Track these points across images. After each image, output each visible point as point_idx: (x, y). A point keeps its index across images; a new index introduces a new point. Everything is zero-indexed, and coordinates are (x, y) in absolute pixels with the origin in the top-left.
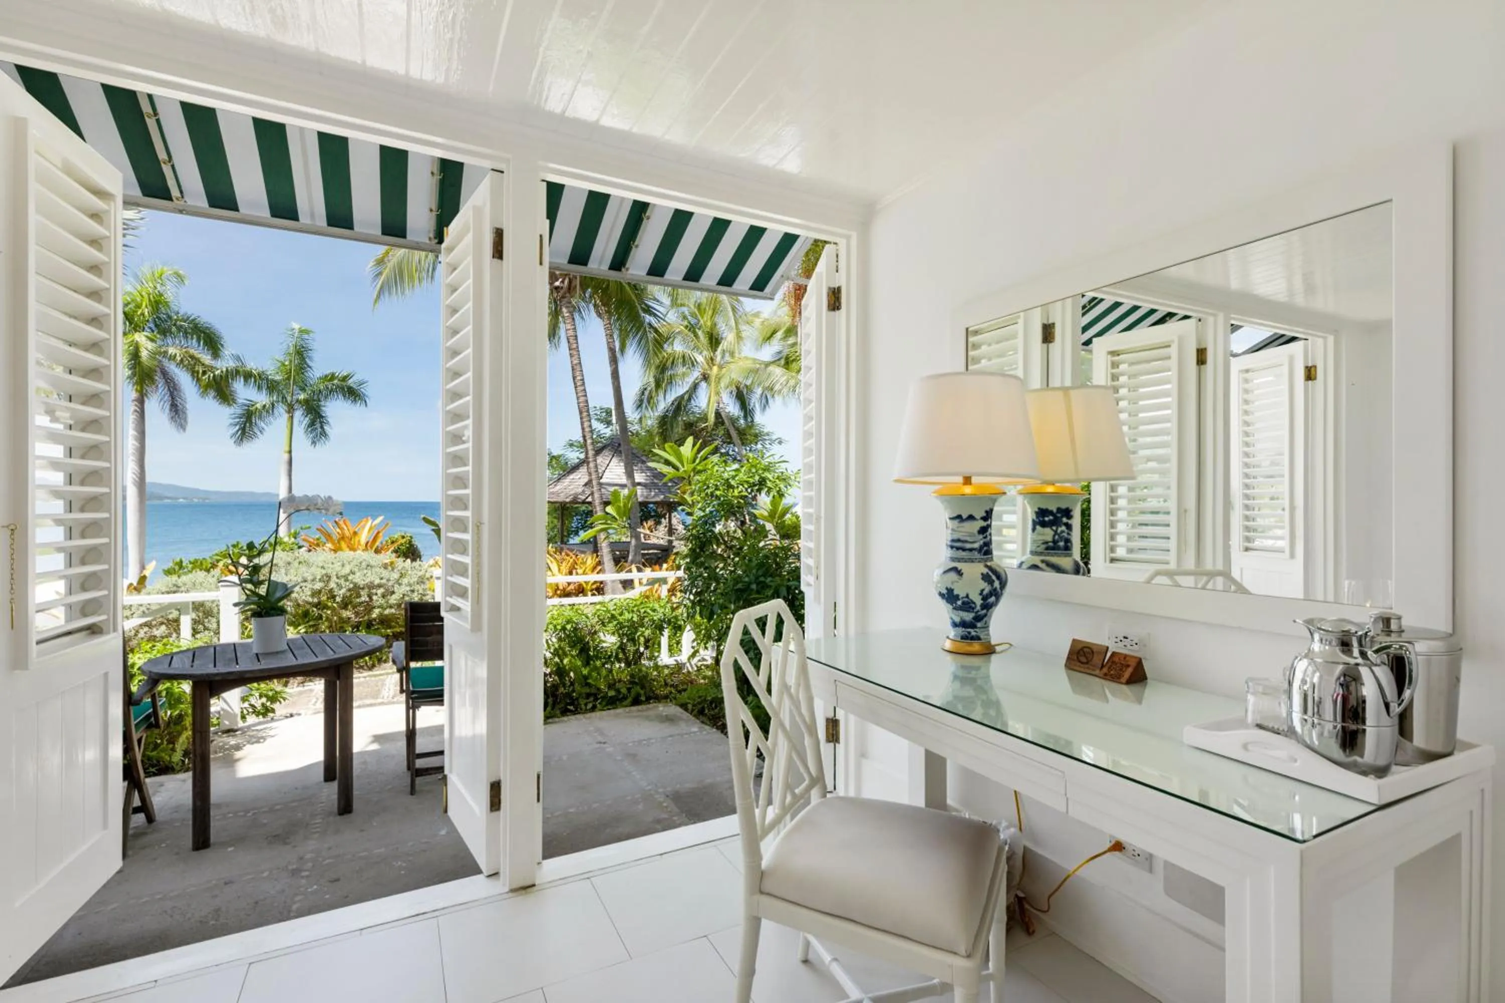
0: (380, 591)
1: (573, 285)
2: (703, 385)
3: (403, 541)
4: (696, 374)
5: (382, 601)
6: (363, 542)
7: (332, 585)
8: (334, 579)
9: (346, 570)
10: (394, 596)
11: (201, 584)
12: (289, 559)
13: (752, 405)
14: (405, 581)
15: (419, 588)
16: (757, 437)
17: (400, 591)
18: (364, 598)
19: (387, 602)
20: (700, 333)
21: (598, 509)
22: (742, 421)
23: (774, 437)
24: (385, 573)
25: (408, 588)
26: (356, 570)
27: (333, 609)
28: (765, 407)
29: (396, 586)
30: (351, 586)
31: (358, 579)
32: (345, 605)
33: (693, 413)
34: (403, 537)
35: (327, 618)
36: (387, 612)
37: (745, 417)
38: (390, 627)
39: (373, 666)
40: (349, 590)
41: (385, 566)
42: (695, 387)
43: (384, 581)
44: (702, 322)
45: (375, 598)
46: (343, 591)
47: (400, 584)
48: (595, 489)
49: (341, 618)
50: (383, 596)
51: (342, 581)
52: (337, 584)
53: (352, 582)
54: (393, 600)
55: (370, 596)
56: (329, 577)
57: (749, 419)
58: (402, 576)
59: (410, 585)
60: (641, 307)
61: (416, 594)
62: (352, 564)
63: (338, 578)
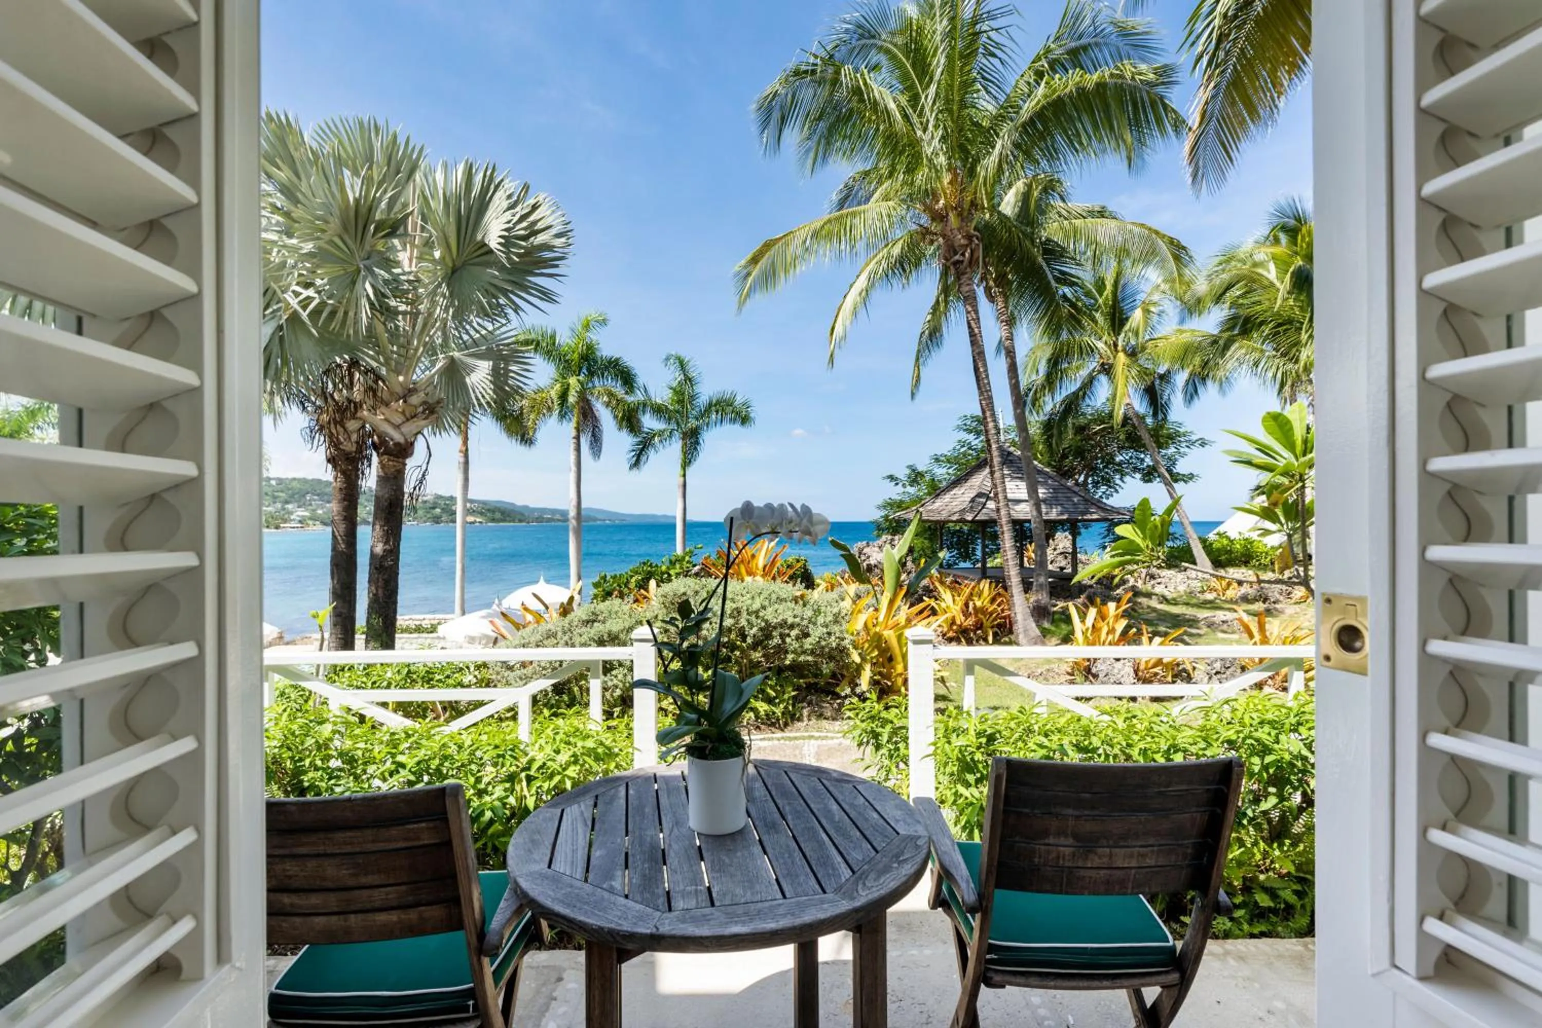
0: (794, 633)
1: (975, 256)
2: (1103, 378)
3: (799, 565)
4: (1092, 365)
5: (796, 645)
6: (761, 565)
7: (743, 622)
8: (744, 614)
9: (756, 606)
10: (809, 640)
11: (616, 613)
12: (697, 588)
13: (1165, 397)
14: (821, 620)
15: (835, 628)
16: (1173, 438)
17: (817, 632)
18: (776, 641)
19: (801, 647)
20: (1098, 315)
21: (1005, 528)
22: (1149, 421)
23: (1194, 438)
24: (798, 609)
25: (825, 630)
26: (766, 603)
27: (743, 651)
28: (1192, 397)
29: (811, 626)
30: (763, 624)
31: (769, 614)
32: (754, 647)
33: (1084, 414)
34: (798, 561)
35: (737, 662)
36: (802, 658)
37: (1155, 415)
38: (802, 677)
39: (786, 725)
40: (761, 629)
41: (795, 600)
42: (1089, 382)
43: (797, 620)
44: (1101, 301)
45: (788, 640)
46: (755, 630)
47: (815, 624)
48: (1001, 504)
49: (751, 661)
50: (797, 638)
51: (753, 618)
52: (748, 620)
53: (763, 620)
54: (808, 643)
55: (783, 636)
56: (739, 612)
57: (1160, 416)
58: (817, 612)
59: (827, 626)
60: (1054, 276)
61: (833, 638)
62: (762, 597)
63: (748, 614)
